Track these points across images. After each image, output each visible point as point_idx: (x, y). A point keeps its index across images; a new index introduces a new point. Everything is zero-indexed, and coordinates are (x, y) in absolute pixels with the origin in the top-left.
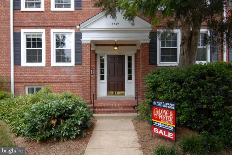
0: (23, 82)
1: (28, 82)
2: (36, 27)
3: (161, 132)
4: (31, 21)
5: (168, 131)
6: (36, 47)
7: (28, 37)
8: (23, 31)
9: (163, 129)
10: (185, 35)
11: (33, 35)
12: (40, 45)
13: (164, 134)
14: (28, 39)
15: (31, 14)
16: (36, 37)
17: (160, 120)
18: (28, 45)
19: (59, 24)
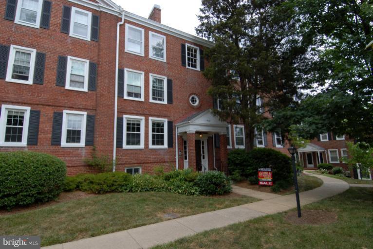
0: (124, 164)
1: (128, 164)
2: (137, 114)
3: (265, 183)
4: (132, 108)
5: (268, 182)
6: (135, 131)
7: (129, 122)
8: (125, 116)
9: (266, 181)
10: (248, 132)
11: (132, 121)
12: (139, 130)
13: (267, 184)
14: (128, 124)
15: (132, 103)
16: (136, 123)
17: (264, 177)
18: (128, 129)
19: (155, 114)
